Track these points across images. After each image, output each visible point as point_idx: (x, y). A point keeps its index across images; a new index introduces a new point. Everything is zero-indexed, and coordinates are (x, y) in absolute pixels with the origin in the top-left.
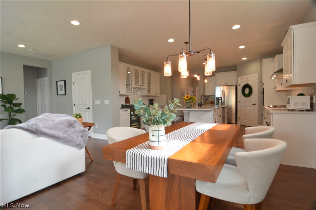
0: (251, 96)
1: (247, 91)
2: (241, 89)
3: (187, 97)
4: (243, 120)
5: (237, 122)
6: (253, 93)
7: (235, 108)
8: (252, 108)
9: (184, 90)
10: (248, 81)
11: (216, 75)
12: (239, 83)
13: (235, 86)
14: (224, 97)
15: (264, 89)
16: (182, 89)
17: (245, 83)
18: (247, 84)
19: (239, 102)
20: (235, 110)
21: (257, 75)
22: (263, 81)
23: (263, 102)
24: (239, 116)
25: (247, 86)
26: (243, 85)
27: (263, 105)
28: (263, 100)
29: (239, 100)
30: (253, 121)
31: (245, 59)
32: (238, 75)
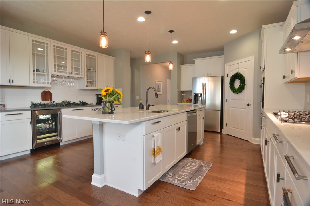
0: (243, 91)
1: (237, 84)
2: (229, 81)
3: (106, 91)
4: (230, 127)
5: (223, 130)
6: (246, 87)
7: (220, 109)
8: (245, 110)
9: (161, 84)
10: (239, 69)
11: (195, 62)
12: (226, 72)
13: (221, 77)
14: (204, 92)
15: (264, 78)
16: (156, 82)
17: (235, 72)
18: (237, 73)
19: (225, 100)
20: (220, 111)
21: (252, 58)
22: (263, 66)
23: (263, 103)
24: (225, 121)
25: (238, 76)
26: (231, 76)
27: (263, 107)
28: (263, 99)
29: (226, 97)
30: (245, 131)
31: (233, 32)
32: (225, 61)
